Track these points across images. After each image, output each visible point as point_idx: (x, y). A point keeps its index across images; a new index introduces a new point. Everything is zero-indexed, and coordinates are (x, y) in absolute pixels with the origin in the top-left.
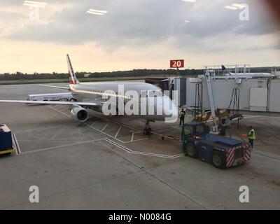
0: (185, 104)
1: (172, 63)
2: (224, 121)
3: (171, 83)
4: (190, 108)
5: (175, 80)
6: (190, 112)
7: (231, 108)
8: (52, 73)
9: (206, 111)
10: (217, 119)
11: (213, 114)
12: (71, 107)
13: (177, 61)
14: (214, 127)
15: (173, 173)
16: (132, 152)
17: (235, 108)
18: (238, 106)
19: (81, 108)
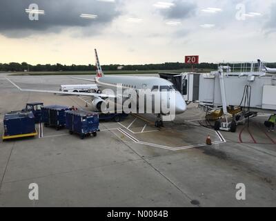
0: (198, 99)
1: (187, 58)
2: (238, 118)
3: (183, 78)
4: (202, 104)
5: (188, 76)
6: (202, 108)
7: (243, 105)
8: (88, 65)
9: (219, 107)
10: (231, 115)
11: (225, 111)
12: (93, 98)
13: (191, 57)
14: (224, 123)
15: (170, 164)
16: (139, 142)
17: (246, 105)
18: (249, 103)
19: (100, 100)
